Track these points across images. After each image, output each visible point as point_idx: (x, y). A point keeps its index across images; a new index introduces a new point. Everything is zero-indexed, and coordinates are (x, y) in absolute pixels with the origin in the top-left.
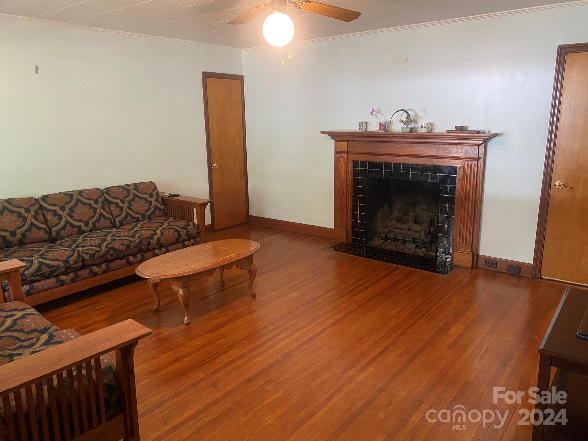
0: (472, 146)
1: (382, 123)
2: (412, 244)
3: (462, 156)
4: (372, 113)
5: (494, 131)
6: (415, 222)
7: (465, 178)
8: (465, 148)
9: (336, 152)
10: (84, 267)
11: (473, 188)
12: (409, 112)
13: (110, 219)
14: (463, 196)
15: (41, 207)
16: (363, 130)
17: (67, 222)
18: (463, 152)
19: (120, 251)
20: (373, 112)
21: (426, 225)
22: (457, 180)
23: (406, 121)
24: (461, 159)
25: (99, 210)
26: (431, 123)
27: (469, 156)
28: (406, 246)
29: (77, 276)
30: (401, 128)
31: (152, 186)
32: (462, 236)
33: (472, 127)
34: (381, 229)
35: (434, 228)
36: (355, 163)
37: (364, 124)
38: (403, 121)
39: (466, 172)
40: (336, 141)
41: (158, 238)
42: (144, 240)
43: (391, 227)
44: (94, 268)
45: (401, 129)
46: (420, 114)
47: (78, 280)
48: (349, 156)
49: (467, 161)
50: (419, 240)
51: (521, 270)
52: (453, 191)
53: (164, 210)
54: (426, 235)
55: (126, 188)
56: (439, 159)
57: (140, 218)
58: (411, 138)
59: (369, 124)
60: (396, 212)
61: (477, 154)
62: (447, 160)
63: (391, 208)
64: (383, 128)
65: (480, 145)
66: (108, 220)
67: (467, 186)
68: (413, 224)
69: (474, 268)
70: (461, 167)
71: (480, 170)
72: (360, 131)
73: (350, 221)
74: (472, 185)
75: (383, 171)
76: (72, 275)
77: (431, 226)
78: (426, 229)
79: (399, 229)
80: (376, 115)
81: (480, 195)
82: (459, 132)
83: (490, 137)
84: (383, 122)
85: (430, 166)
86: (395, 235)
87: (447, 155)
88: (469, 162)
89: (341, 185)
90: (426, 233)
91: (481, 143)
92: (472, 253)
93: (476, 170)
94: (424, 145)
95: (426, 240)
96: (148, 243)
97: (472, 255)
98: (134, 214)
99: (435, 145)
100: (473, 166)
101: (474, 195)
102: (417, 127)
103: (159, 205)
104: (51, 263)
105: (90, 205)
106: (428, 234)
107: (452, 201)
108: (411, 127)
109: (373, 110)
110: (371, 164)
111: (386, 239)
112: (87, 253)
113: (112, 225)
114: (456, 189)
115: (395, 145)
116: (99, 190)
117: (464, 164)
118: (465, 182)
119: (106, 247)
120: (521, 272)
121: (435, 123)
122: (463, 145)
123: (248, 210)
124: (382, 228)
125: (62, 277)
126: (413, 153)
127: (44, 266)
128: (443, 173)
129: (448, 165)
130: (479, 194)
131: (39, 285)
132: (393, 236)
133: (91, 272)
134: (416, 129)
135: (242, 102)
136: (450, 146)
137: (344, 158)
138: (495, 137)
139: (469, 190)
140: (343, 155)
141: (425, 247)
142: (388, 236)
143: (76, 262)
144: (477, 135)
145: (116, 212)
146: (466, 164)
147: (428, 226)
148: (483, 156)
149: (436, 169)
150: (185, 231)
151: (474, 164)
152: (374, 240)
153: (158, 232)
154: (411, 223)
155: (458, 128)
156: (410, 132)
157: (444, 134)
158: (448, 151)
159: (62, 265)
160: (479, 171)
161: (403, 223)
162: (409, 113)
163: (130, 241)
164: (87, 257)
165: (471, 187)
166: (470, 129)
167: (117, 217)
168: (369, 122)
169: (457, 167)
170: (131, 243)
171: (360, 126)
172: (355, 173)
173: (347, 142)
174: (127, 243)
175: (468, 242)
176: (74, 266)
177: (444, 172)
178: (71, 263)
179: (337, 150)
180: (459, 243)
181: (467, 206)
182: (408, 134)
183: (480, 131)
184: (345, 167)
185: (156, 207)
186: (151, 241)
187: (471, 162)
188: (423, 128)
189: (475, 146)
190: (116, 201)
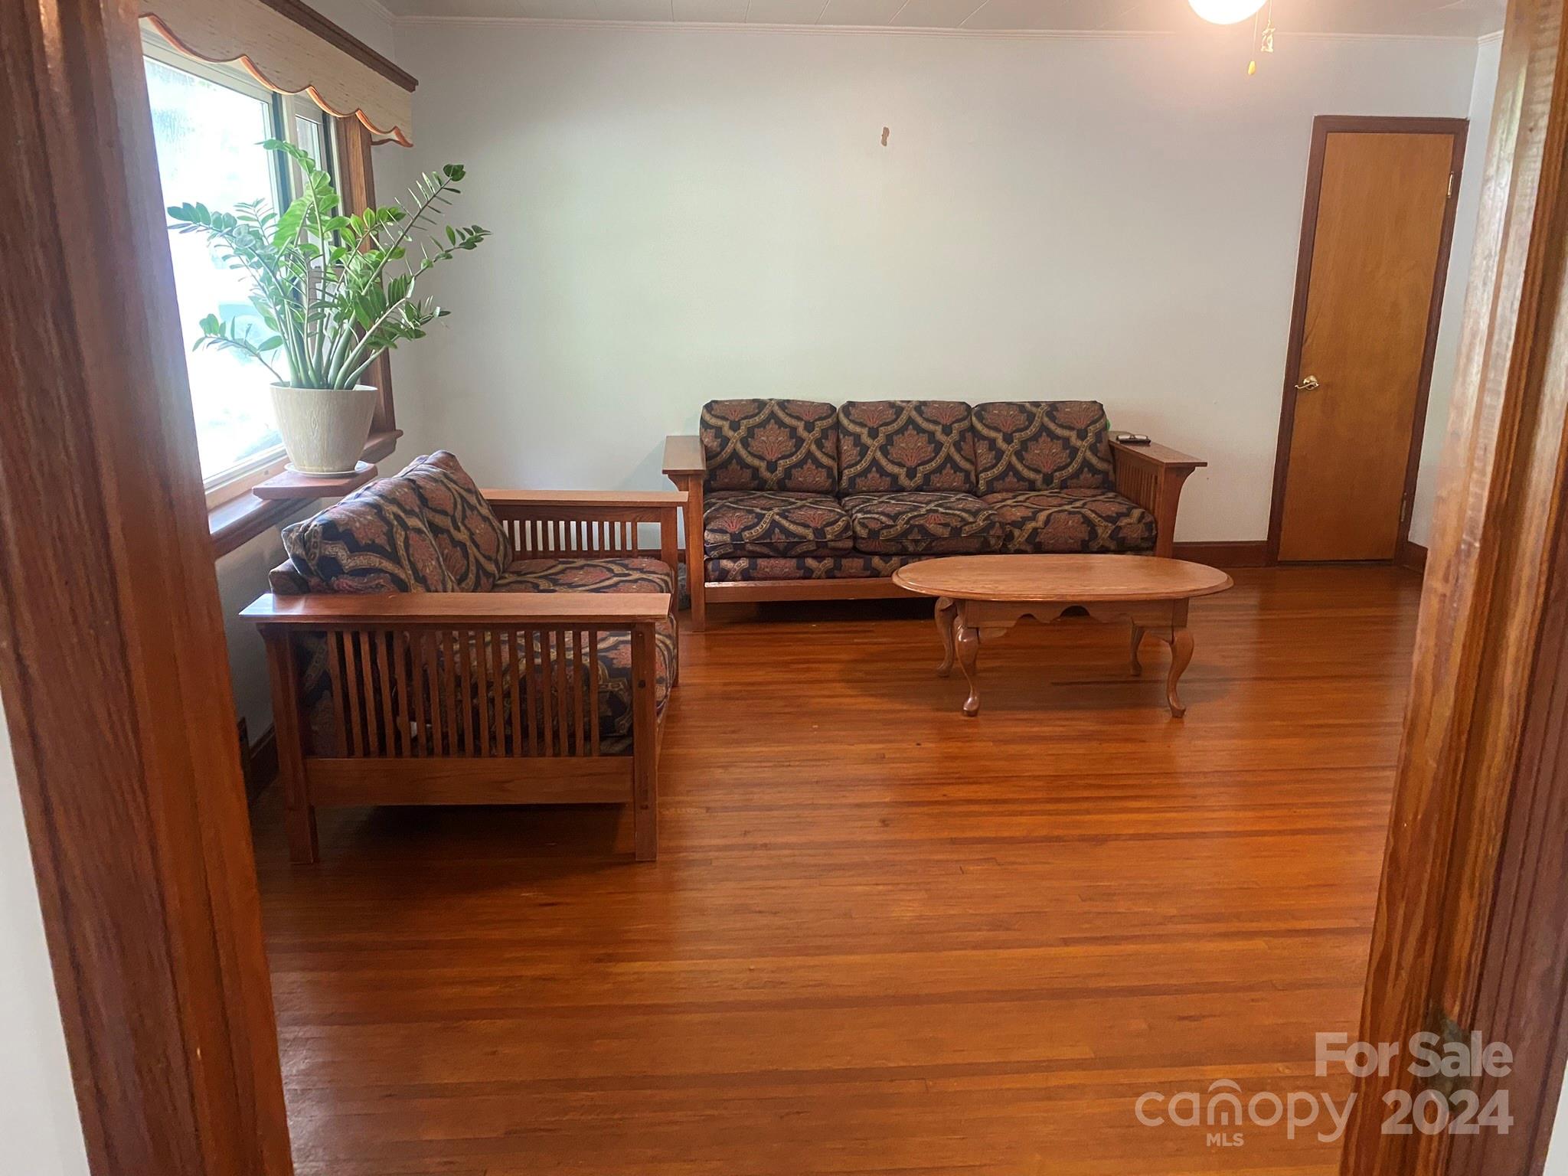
10: (855, 552)
13: (967, 474)
15: (838, 424)
17: (874, 462)
19: (935, 538)
25: (948, 449)
29: (838, 567)
31: (1096, 411)
41: (1035, 529)
42: (998, 525)
44: (876, 561)
47: (839, 575)
53: (1106, 473)
55: (1025, 411)
57: (1039, 483)
66: (962, 474)
76: (828, 563)
96: (1006, 536)
98: (1026, 470)
103: (1094, 460)
104: (792, 527)
105: (931, 435)
112: (863, 525)
113: (968, 486)
116: (964, 406)
119: (907, 522)
125: (810, 562)
127: (777, 530)
131: (766, 564)
133: (868, 566)
143: (838, 537)
145: (985, 457)
150: (1111, 526)
153: (1042, 517)
159: (811, 537)
163: (963, 519)
164: (863, 533)
167: (986, 470)
170: (965, 525)
174: (955, 523)
176: (832, 544)
178: (829, 537)
185: (1086, 463)
186: (1017, 532)
190: (993, 434)
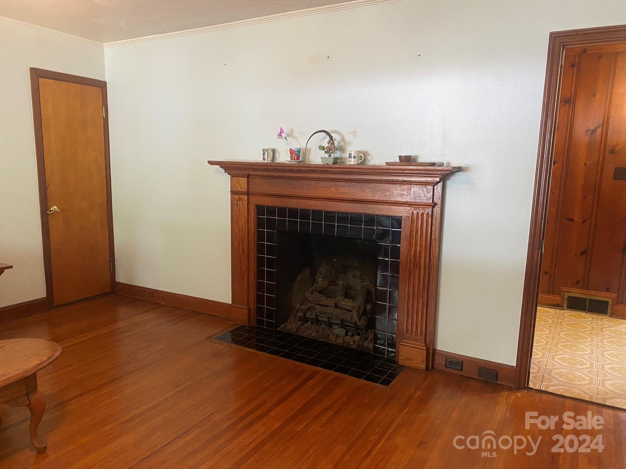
0: (423, 186)
1: (294, 151)
2: (341, 330)
3: (409, 201)
4: (280, 135)
5: (455, 163)
6: (344, 296)
7: (413, 234)
8: (414, 189)
9: (233, 193)
11: (426, 249)
12: (332, 134)
14: (410, 261)
16: (269, 160)
18: (410, 195)
20: (282, 134)
21: (360, 299)
22: (403, 236)
23: (328, 148)
24: (408, 206)
26: (364, 152)
27: (419, 201)
28: (333, 332)
30: (321, 158)
32: (410, 321)
33: (424, 157)
34: (298, 306)
35: (371, 306)
36: (260, 209)
37: (269, 151)
38: (323, 148)
39: (415, 224)
40: (233, 176)
43: (312, 303)
45: (320, 160)
46: (348, 138)
48: (251, 198)
49: (417, 209)
50: (350, 323)
51: (499, 375)
52: (396, 252)
54: (359, 317)
56: (375, 205)
58: (335, 173)
59: (278, 152)
60: (320, 279)
61: (430, 198)
62: (387, 207)
63: (313, 275)
64: (296, 157)
65: (435, 185)
67: (417, 246)
68: (342, 298)
69: (430, 370)
70: (408, 217)
71: (436, 223)
72: (264, 162)
73: (253, 295)
74: (424, 244)
75: (298, 221)
77: (367, 302)
78: (360, 306)
79: (323, 306)
80: (285, 138)
81: (437, 260)
82: (404, 163)
83: (451, 172)
84: (295, 148)
85: (363, 215)
86: (316, 315)
87: (387, 199)
88: (419, 209)
89: (240, 240)
90: (359, 313)
91: (437, 181)
92: (425, 348)
93: (430, 222)
94: (354, 184)
95: (360, 324)
97: (426, 351)
99: (370, 185)
100: (425, 216)
101: (427, 260)
102: (344, 158)
106: (362, 314)
107: (396, 268)
108: (335, 157)
109: (282, 131)
110: (282, 211)
111: (305, 320)
114: (401, 250)
115: (313, 183)
117: (413, 212)
118: (414, 240)
120: (499, 378)
121: (371, 152)
122: (410, 184)
123: (113, 274)
124: (299, 304)
126: (338, 196)
128: (383, 226)
129: (389, 214)
130: (434, 259)
132: (314, 317)
134: (343, 160)
135: (104, 118)
136: (391, 186)
137: (243, 200)
138: (457, 173)
139: (420, 252)
140: (241, 196)
141: (358, 334)
142: (308, 315)
144: (432, 168)
146: (415, 212)
147: (363, 302)
148: (440, 201)
149: (371, 220)
151: (426, 212)
152: (288, 322)
154: (340, 297)
155: (403, 157)
156: (335, 163)
157: (382, 167)
158: (388, 194)
160: (434, 223)
161: (329, 296)
162: (332, 136)
165: (422, 248)
166: (420, 160)
168: (278, 150)
169: (401, 217)
171: (264, 155)
172: (260, 223)
173: (248, 177)
175: (419, 330)
177: (383, 224)
179: (234, 190)
180: (407, 332)
181: (417, 276)
182: (330, 166)
183: (435, 163)
184: (246, 215)
187: (422, 209)
188: (352, 158)
189: (427, 186)
